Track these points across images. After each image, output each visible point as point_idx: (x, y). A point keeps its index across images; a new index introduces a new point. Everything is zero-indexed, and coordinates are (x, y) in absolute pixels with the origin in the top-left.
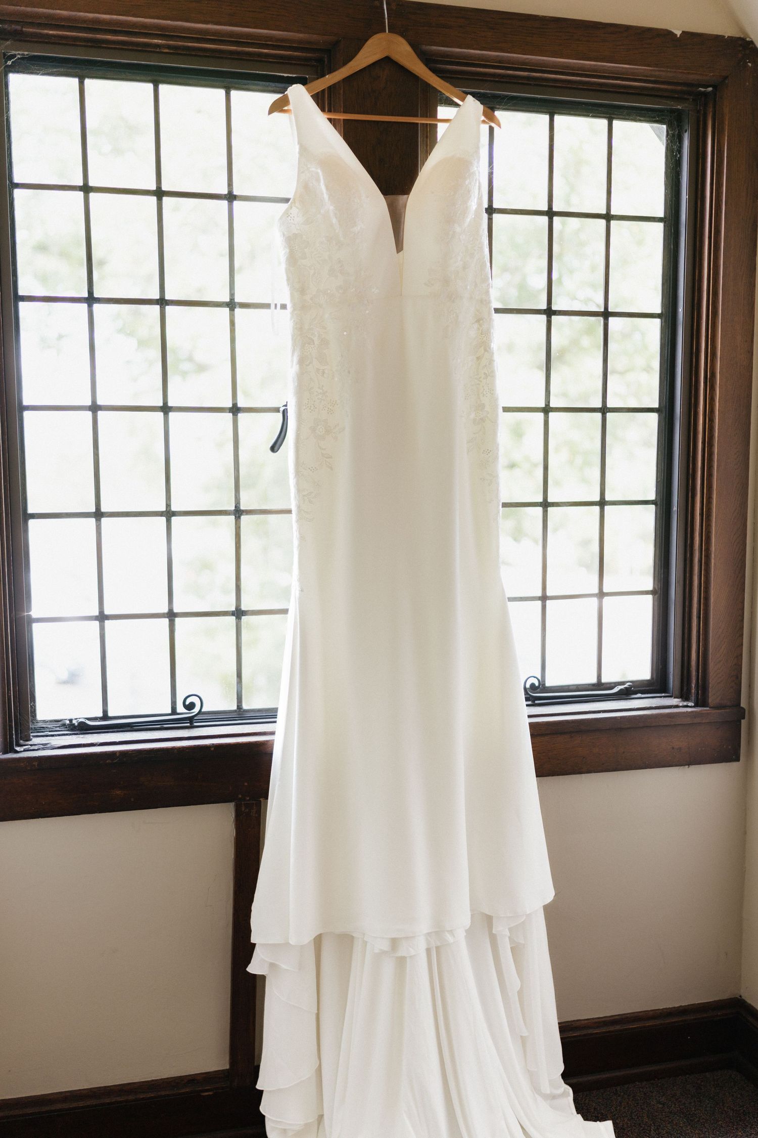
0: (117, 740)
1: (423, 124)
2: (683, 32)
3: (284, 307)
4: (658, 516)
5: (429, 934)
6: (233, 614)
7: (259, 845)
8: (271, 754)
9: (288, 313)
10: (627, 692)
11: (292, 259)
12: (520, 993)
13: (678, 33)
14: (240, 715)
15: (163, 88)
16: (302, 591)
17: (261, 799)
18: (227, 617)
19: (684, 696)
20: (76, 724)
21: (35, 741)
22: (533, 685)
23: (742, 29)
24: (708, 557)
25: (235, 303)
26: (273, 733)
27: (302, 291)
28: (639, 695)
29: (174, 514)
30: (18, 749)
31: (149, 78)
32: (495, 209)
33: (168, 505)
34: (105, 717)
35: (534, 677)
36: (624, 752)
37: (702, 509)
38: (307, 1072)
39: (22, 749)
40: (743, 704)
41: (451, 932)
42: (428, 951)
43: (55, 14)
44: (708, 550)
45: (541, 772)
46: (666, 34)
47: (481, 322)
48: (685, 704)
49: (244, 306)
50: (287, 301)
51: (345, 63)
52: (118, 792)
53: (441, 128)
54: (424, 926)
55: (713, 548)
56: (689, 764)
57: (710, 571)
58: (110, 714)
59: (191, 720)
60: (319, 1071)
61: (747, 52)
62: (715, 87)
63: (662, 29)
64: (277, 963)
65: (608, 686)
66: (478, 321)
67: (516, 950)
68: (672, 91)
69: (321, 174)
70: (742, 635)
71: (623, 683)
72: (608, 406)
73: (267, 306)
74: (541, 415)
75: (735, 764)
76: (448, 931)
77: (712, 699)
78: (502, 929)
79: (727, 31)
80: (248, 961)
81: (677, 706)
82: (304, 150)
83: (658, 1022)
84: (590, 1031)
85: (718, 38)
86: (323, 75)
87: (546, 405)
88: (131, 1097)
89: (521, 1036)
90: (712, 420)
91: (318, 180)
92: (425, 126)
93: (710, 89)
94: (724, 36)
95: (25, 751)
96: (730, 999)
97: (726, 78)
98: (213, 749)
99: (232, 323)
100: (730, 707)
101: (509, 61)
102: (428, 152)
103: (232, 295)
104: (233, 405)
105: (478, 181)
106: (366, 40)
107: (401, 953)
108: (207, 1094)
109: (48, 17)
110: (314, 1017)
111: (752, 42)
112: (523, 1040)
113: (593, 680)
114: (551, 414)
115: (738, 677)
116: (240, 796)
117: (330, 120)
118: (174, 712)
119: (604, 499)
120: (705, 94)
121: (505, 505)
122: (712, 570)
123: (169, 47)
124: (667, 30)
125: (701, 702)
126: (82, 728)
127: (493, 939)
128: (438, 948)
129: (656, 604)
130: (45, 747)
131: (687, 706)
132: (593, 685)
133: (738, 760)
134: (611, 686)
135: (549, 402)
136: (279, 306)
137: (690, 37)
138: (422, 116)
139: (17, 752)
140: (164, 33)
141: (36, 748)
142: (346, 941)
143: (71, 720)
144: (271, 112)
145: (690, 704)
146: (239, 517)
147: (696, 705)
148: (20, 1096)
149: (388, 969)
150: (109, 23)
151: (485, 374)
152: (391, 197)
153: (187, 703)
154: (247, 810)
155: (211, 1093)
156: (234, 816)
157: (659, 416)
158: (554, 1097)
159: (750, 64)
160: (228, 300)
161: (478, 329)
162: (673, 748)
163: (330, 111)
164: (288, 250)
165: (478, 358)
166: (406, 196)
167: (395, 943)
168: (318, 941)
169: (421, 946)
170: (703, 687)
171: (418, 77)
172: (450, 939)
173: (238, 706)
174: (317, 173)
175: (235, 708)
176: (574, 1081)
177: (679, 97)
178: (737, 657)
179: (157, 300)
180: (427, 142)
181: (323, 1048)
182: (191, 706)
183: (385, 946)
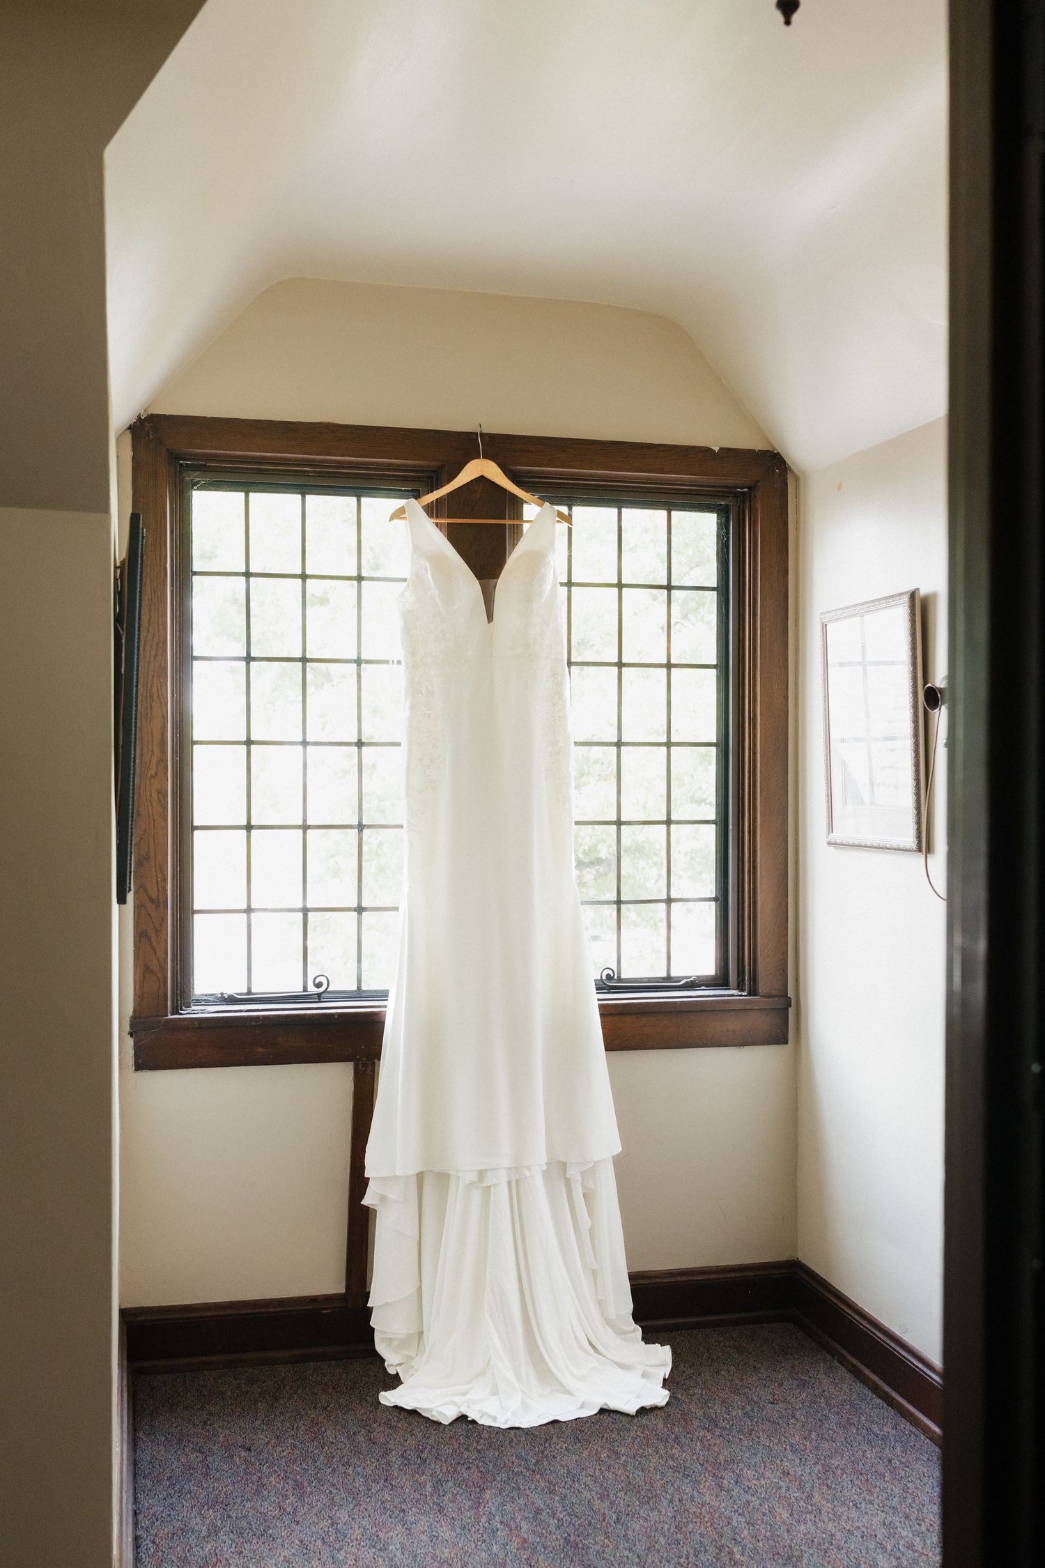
0: (260, 1008)
1: (511, 524)
2: (720, 448)
3: (399, 662)
4: (718, 834)
5: (509, 1169)
6: (355, 910)
7: (373, 1099)
8: (384, 1022)
9: (402, 667)
10: (692, 985)
11: (406, 629)
12: (591, 1231)
13: (716, 449)
14: (359, 994)
15: (309, 498)
16: (410, 888)
17: (376, 1060)
18: (349, 913)
19: (740, 987)
20: (226, 997)
21: (194, 1008)
22: (608, 975)
23: (770, 444)
24: (755, 867)
25: (361, 660)
26: (385, 1007)
27: (413, 654)
28: (703, 987)
29: (309, 827)
30: (182, 1012)
31: (298, 491)
32: (573, 583)
33: (305, 820)
34: (249, 993)
35: (609, 969)
36: (684, 1032)
37: (749, 827)
38: (410, 1289)
39: (185, 1012)
40: (790, 994)
41: (528, 1167)
42: (509, 1183)
43: (231, 454)
44: (755, 861)
45: (610, 1046)
46: (707, 450)
47: (556, 676)
48: (740, 993)
49: (368, 662)
50: (402, 659)
51: (449, 481)
52: (260, 1050)
53: (526, 527)
54: (505, 1161)
55: (759, 860)
56: (743, 1045)
57: (757, 879)
58: (253, 991)
59: (319, 995)
60: (420, 1288)
61: (775, 461)
62: (750, 488)
63: (703, 447)
64: (387, 1195)
65: (677, 979)
66: (554, 675)
67: (587, 1196)
68: (715, 491)
69: (428, 566)
70: (787, 934)
71: (690, 977)
72: (672, 741)
73: (387, 662)
74: (614, 749)
75: (785, 1046)
76: (525, 1167)
77: (763, 987)
78: (574, 1173)
79: (759, 446)
80: (362, 1196)
81: (732, 995)
82: (416, 548)
83: (720, 1276)
84: (659, 1280)
85: (750, 452)
86: (432, 491)
87: (618, 740)
88: (264, 1310)
89: (592, 1269)
90: (755, 754)
91: (426, 570)
92: (512, 526)
93: (746, 490)
94: (755, 450)
95: (187, 1014)
96: (788, 1261)
97: (757, 482)
98: (337, 1016)
99: (359, 676)
100: (777, 996)
101: (578, 474)
102: (514, 545)
103: (359, 653)
104: (358, 740)
105: (552, 568)
106: (466, 464)
107: (487, 1183)
108: (326, 1311)
109: (226, 456)
110: (416, 1244)
111: (779, 454)
112: (595, 1273)
113: (664, 975)
114: (622, 748)
115: (785, 971)
116: (358, 1057)
117: (437, 525)
118: (305, 989)
119: (670, 819)
120: (743, 493)
121: (577, 823)
122: (759, 879)
123: (314, 472)
124: (706, 447)
125: (753, 992)
126: (232, 1000)
127: (568, 1183)
128: (517, 1181)
129: (718, 909)
130: (203, 1011)
131: (741, 996)
132: (664, 978)
133: (786, 1043)
134: (679, 979)
135: (621, 738)
136: (395, 662)
137: (727, 452)
138: (510, 518)
139: (181, 1014)
140: (311, 463)
141: (196, 1012)
142: (443, 1178)
143: (222, 994)
144: (392, 518)
145: (743, 994)
146: (362, 831)
147: (749, 995)
148: (173, 1304)
149: (476, 1196)
150: (271, 458)
151: (559, 716)
152: (485, 581)
153: (316, 982)
154: (363, 1069)
155: (329, 1311)
156: (353, 1074)
157: (717, 750)
158: (625, 1333)
159: (777, 471)
160: (356, 658)
161: (554, 682)
162: (728, 1030)
163: (437, 517)
164: (403, 623)
165: (554, 704)
166: (496, 580)
167: (482, 1174)
168: (420, 1177)
169: (503, 1177)
170: (754, 979)
171: (506, 490)
172: (528, 1174)
173: (358, 987)
174: (426, 566)
175: (355, 989)
176: (644, 1324)
177: (723, 495)
178: (783, 953)
179: (300, 658)
180: (513, 536)
181: (424, 1267)
182: (319, 985)
183: (473, 1177)
